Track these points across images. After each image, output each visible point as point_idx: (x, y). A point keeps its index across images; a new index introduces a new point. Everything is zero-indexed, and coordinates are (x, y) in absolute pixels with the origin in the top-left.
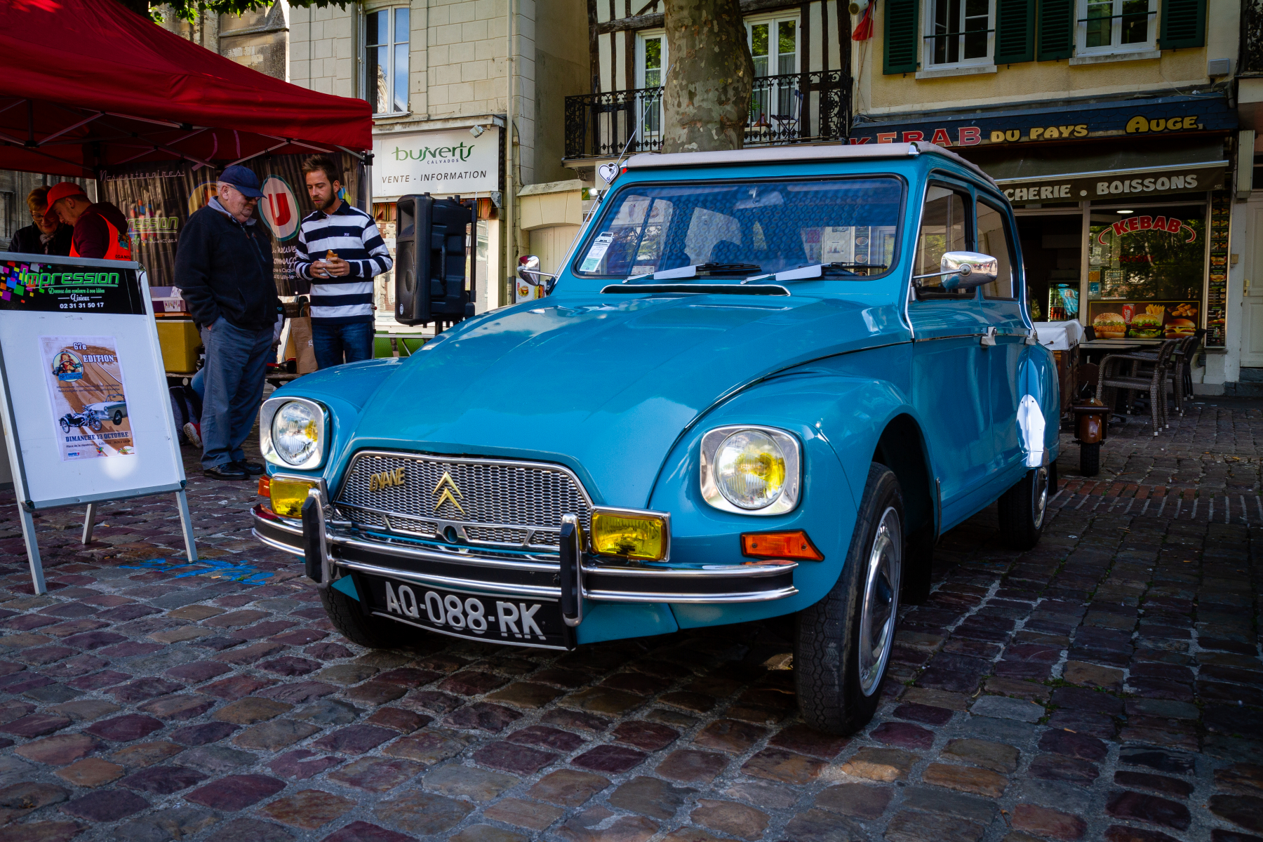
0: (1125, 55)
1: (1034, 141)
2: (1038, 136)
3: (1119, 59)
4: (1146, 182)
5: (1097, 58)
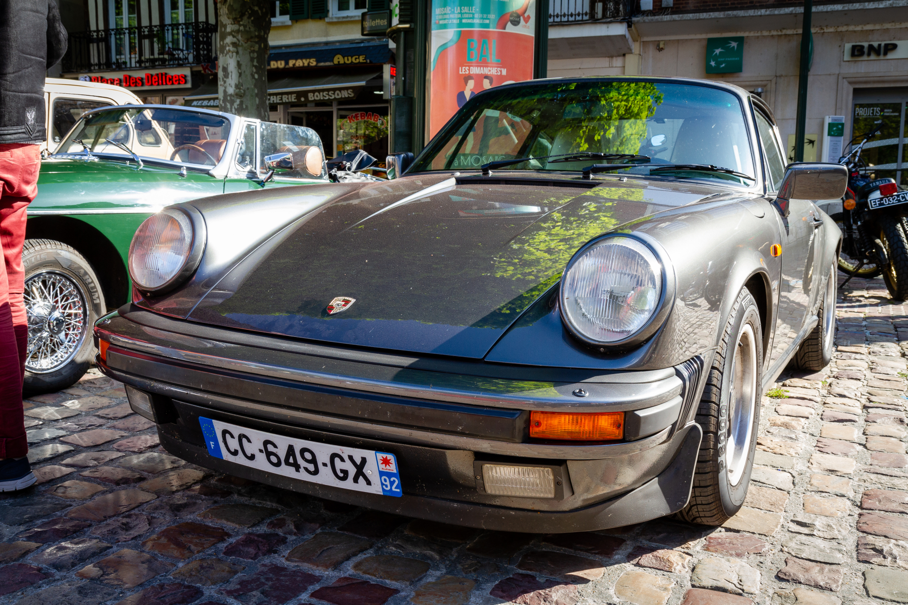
0: (352, 17)
1: (291, 68)
2: (294, 65)
3: (349, 19)
4: (330, 93)
5: (339, 18)
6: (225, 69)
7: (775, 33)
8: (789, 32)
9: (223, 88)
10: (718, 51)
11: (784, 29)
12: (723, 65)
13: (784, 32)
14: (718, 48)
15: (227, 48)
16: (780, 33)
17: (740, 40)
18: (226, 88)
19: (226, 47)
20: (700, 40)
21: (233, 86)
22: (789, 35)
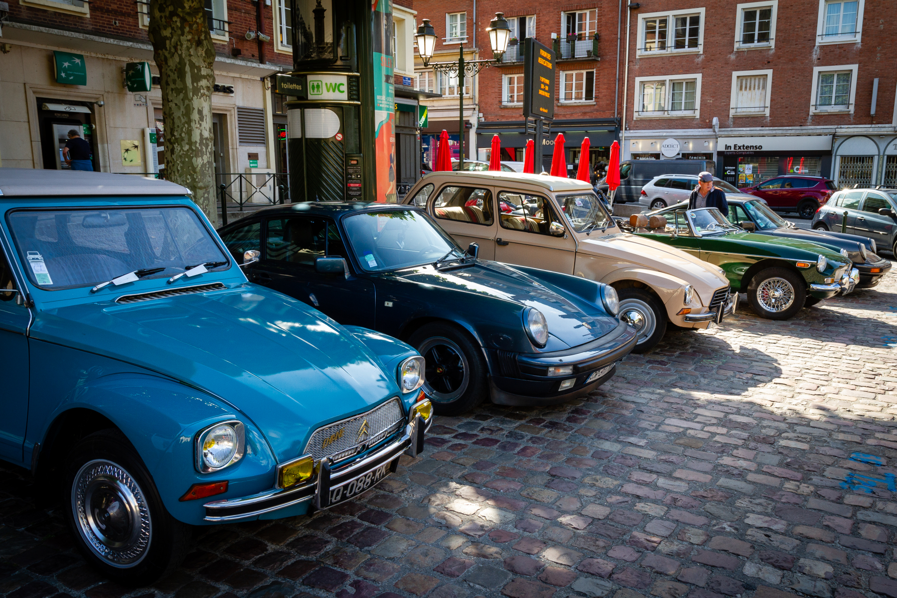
6: (200, 112)
7: (100, 56)
8: (110, 57)
9: (200, 131)
10: (66, 64)
11: (107, 54)
12: (72, 78)
13: (107, 56)
14: (66, 62)
15: (202, 91)
16: (103, 57)
17: (80, 57)
18: (201, 131)
19: (200, 90)
20: (40, 50)
21: (208, 130)
22: (109, 59)
